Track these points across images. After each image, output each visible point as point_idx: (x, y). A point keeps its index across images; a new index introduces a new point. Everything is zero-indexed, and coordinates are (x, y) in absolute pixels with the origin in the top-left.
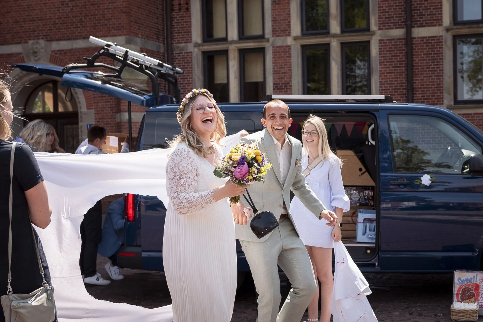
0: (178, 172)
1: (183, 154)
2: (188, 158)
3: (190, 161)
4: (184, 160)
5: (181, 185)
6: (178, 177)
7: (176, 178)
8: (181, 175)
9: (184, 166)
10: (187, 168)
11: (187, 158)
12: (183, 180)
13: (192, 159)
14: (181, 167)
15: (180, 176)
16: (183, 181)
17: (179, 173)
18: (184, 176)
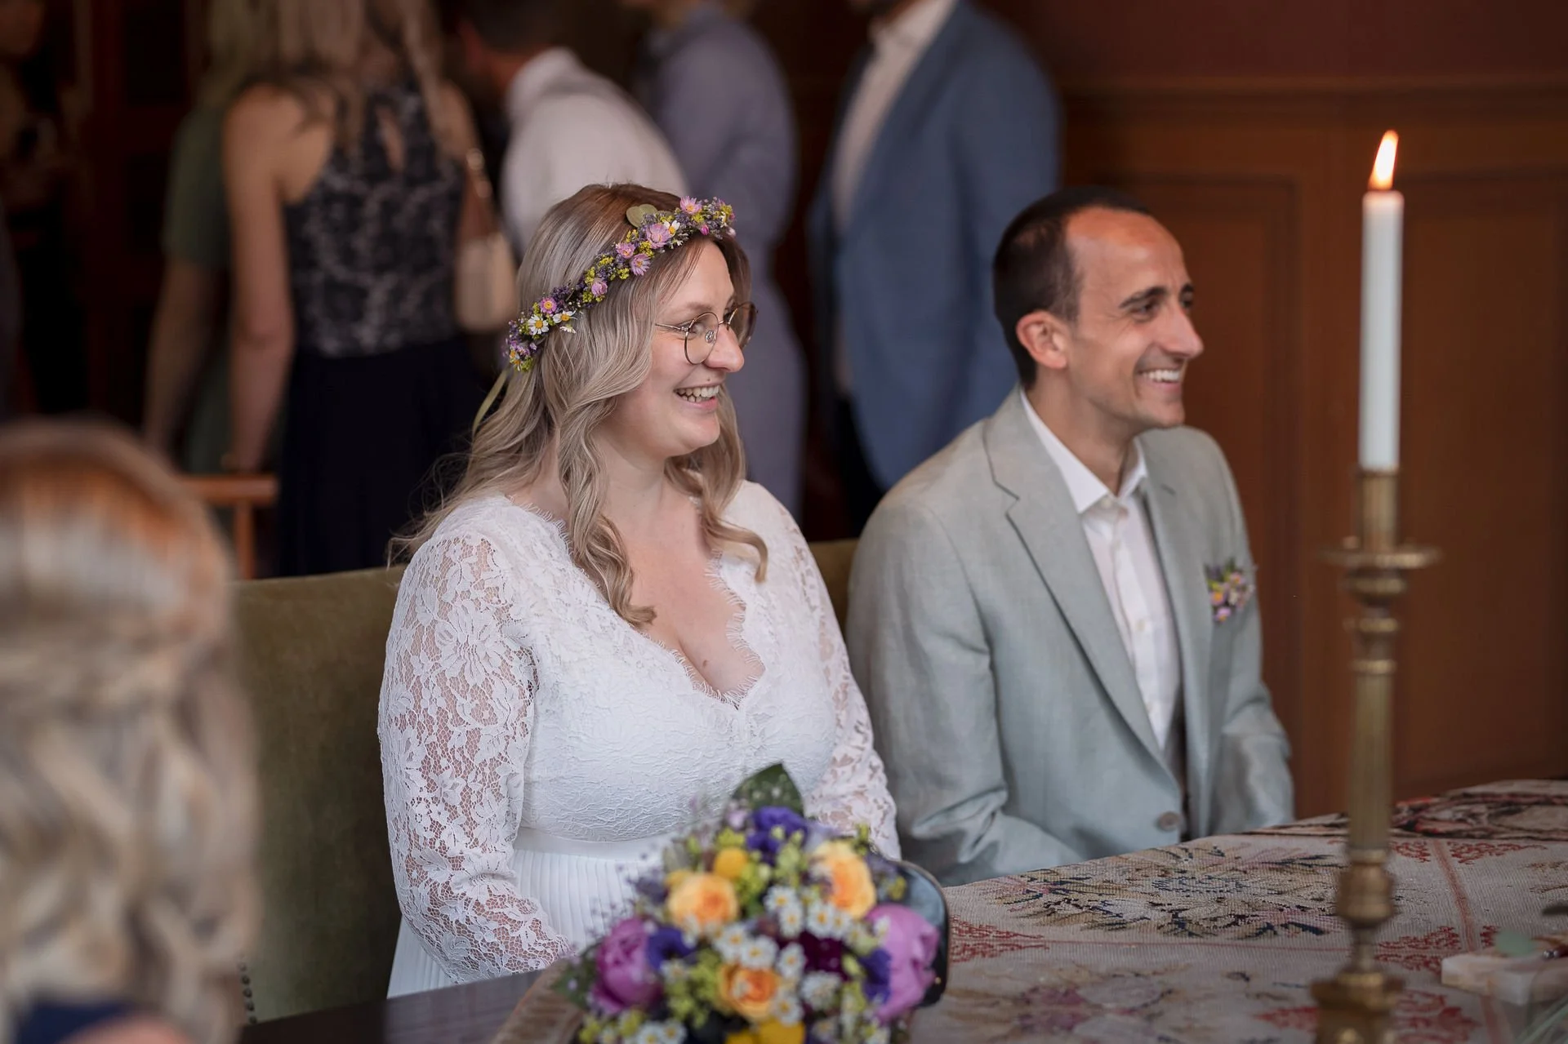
0: (433, 680)
1: (453, 569)
2: (481, 594)
3: (492, 610)
4: (458, 604)
5: (444, 762)
6: (432, 712)
7: (421, 719)
8: (451, 700)
9: (462, 642)
10: (482, 654)
11: (475, 594)
12: (457, 730)
13: (506, 596)
14: (447, 650)
15: (442, 703)
16: (457, 740)
17: (438, 690)
18: (465, 706)
